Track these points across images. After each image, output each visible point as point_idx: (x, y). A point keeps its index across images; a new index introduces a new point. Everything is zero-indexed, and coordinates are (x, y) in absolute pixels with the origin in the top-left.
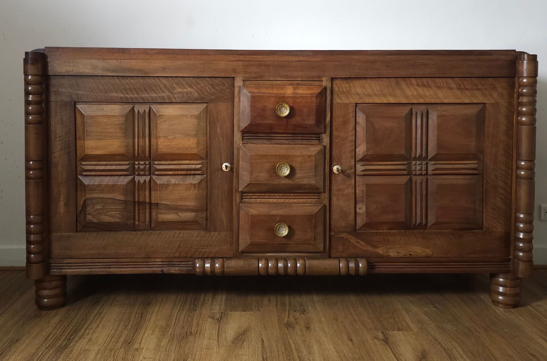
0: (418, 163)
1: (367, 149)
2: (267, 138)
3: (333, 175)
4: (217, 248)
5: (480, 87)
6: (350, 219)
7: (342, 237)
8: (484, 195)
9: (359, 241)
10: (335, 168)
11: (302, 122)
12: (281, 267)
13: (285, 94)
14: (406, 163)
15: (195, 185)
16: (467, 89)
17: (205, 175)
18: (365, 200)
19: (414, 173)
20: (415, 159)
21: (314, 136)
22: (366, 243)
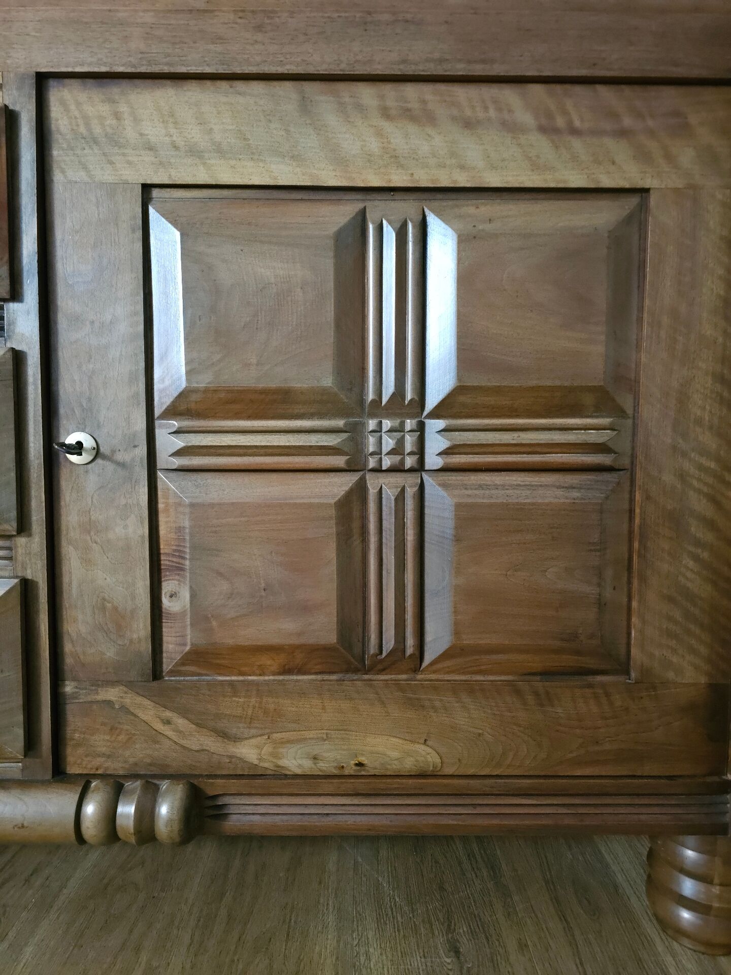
0: (387, 424)
1: (189, 368)
3: (64, 471)
5: (628, 122)
6: (135, 636)
7: (104, 701)
8: (636, 545)
9: (168, 714)
14: (340, 423)
16: (575, 132)
18: (187, 563)
19: (372, 463)
20: (376, 408)
22: (197, 725)
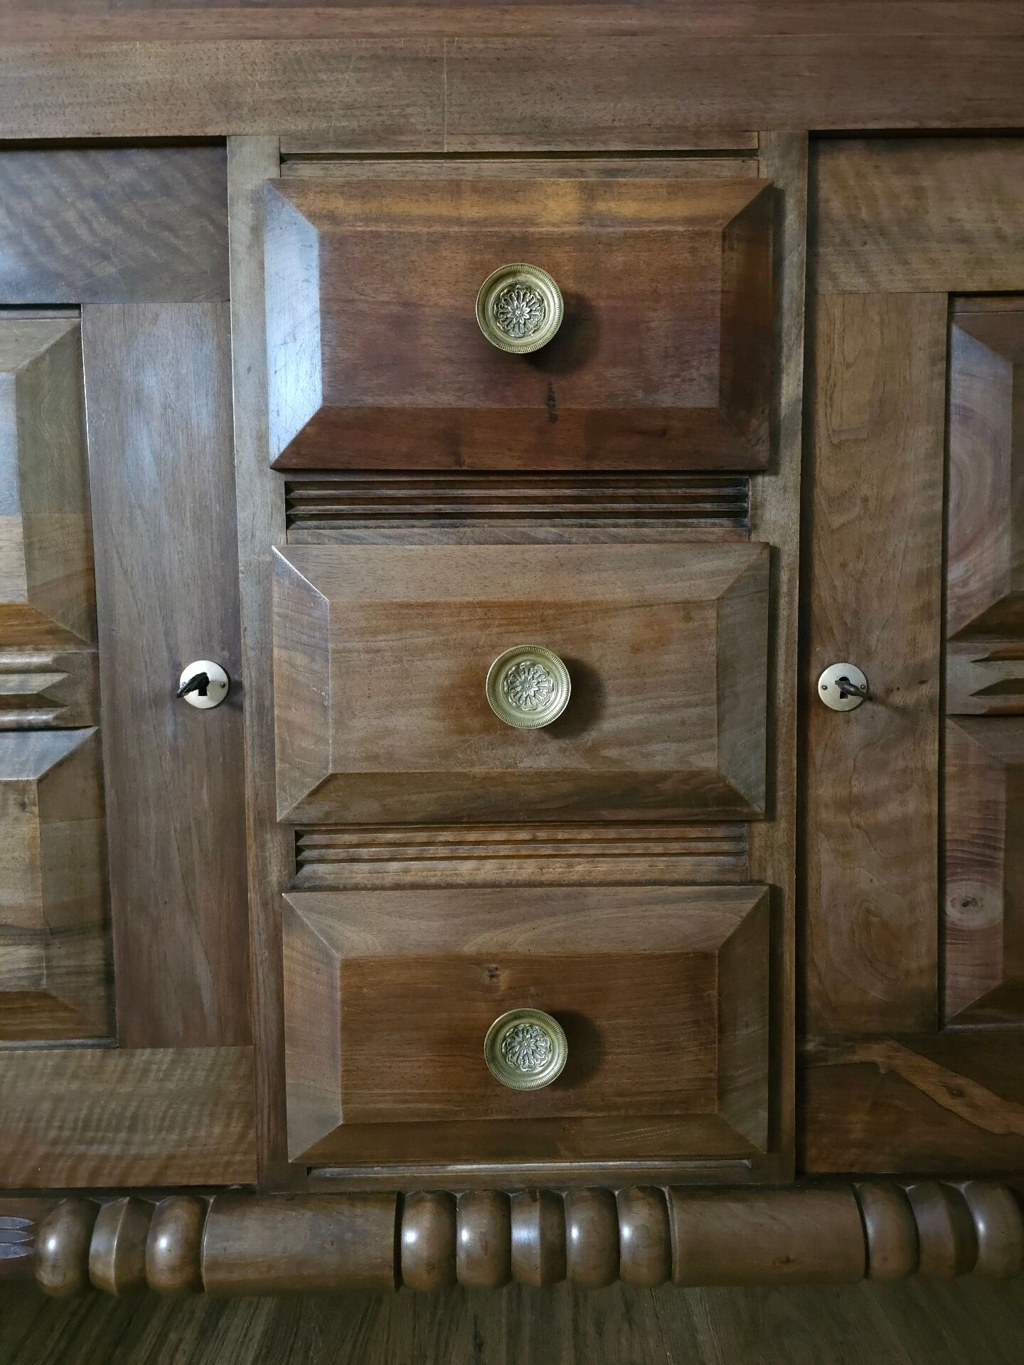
1: (1016, 564)
2: (431, 508)
3: (815, 723)
4: (174, 1137)
6: (914, 965)
7: (864, 1064)
9: (960, 1081)
10: (828, 679)
11: (640, 394)
12: (527, 1247)
13: (533, 224)
15: (18, 788)
17: (91, 731)
18: (1001, 855)
21: (710, 491)
22: (1003, 1097)
